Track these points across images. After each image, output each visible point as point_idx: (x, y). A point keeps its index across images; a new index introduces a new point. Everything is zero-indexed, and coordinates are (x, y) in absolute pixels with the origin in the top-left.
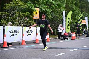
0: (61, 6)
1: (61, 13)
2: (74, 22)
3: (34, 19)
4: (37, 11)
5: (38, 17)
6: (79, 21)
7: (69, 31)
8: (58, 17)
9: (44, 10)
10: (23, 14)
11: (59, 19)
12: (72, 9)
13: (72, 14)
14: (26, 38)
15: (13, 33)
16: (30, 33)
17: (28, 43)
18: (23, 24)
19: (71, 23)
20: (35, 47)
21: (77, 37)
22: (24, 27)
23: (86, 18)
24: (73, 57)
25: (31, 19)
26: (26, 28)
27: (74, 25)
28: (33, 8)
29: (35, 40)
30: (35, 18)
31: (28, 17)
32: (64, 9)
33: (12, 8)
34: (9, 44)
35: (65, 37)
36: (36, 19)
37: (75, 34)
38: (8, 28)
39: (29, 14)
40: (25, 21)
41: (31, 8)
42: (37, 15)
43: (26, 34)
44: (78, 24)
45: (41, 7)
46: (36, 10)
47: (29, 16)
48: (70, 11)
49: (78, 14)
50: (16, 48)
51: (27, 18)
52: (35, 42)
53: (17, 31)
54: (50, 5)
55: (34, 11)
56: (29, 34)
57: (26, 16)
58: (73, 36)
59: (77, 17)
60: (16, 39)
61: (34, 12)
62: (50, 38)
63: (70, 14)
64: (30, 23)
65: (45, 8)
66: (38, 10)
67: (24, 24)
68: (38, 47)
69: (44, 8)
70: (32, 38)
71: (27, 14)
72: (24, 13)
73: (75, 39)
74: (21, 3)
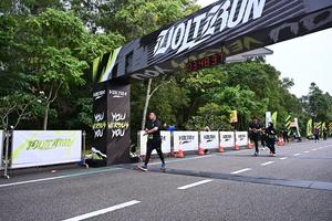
0: (262, 107)
2: (280, 125)
5: (236, 121)
6: (286, 123)
9: (242, 112)
12: (276, 110)
14: (225, 144)
15: (209, 139)
16: (228, 139)
17: (226, 149)
22: (221, 132)
23: (296, 119)
25: (228, 123)
26: (223, 133)
28: (229, 111)
29: (234, 146)
30: (232, 121)
31: (225, 120)
33: (206, 112)
34: (206, 151)
36: (233, 123)
38: (203, 134)
39: (226, 117)
41: (227, 110)
42: (234, 118)
43: (223, 140)
45: (239, 110)
46: (233, 113)
48: (274, 112)
50: (214, 155)
52: (234, 149)
53: (213, 137)
54: (249, 107)
55: (230, 113)
58: (280, 141)
60: (214, 144)
62: (252, 144)
63: (275, 115)
65: (242, 110)
66: (235, 112)
67: (220, 128)
72: (220, 117)
73: (283, 145)
74: (216, 106)
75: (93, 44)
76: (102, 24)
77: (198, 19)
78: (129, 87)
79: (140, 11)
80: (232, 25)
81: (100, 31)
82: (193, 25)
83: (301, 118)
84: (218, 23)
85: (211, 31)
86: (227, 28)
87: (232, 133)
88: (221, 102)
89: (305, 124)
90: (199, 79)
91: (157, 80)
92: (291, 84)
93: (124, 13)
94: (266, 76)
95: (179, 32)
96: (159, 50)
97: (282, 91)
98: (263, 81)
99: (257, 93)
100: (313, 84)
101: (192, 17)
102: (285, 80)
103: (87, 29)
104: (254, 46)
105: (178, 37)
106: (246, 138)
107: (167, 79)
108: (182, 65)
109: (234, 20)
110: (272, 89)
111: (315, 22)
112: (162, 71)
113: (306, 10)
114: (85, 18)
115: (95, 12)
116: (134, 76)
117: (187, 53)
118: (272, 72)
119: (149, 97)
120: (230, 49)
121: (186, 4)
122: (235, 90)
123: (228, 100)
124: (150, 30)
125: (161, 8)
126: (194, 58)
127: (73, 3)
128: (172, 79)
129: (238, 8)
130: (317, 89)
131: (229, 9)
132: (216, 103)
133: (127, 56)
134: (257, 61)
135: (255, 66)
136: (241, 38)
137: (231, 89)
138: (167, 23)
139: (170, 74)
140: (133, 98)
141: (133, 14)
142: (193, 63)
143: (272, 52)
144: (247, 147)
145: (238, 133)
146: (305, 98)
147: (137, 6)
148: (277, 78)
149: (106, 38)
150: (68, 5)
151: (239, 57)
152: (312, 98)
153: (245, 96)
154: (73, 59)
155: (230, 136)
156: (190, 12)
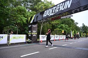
6: (76, 33)
7: (73, 36)
15: (57, 37)
17: (61, 40)
19: (74, 34)
23: (79, 32)
25: (61, 33)
26: (60, 36)
33: (56, 30)
35: (72, 38)
38: (55, 36)
42: (63, 32)
52: (63, 40)
53: (58, 36)
54: (67, 29)
60: (58, 38)
63: (73, 31)
65: (65, 30)
66: (63, 31)
70: (62, 38)
75: (29, 14)
76: (31, 9)
77: (54, 8)
78: (37, 24)
79: (40, 6)
80: (63, 9)
81: (30, 11)
82: (53, 9)
84: (59, 9)
85: (57, 11)
86: (61, 10)
87: (62, 36)
88: (60, 28)
89: (81, 34)
90: (54, 22)
91: (44, 23)
92: (77, 24)
93: (36, 7)
94: (71, 22)
95: (49, 11)
96: (45, 15)
97: (75, 25)
98: (70, 23)
99: (69, 26)
100: (83, 24)
101: (53, 7)
102: (76, 23)
103: (27, 10)
104: (68, 15)
105: (49, 12)
107: (46, 22)
108: (50, 19)
109: (63, 8)
110: (73, 25)
111: (84, 9)
112: (45, 21)
113: (81, 6)
114: (27, 8)
115: (29, 6)
116: (38, 22)
117: (51, 16)
118: (72, 21)
119: (42, 27)
120: (62, 15)
121: (51, 4)
122: (63, 25)
123: (62, 27)
124: (42, 11)
125: (45, 5)
126: (53, 17)
127: (24, 4)
128: (48, 22)
129: (64, 5)
130: (84, 25)
131: (62, 5)
132: (58, 28)
133: (37, 17)
134: (69, 18)
135: (68, 19)
136: (65, 12)
137: (62, 25)
138: (47, 9)
139: (47, 21)
140: (38, 27)
141: (38, 7)
142: (53, 18)
143: (73, 16)
146: (81, 27)
147: (39, 5)
148: (74, 22)
149: (32, 12)
150: (23, 5)
151: (64, 17)
152: (83, 27)
153: (66, 26)
154: (24, 18)
156: (52, 6)
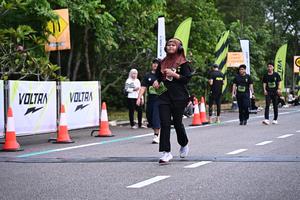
1: (152, 26)
2: (200, 60)
3: (52, 52)
4: (60, 20)
5: (66, 45)
6: (217, 55)
8: (140, 44)
9: (87, 16)
10: (6, 31)
11: (144, 51)
12: (191, 12)
13: (193, 31)
14: (22, 123)
16: (37, 106)
18: (7, 70)
20: (54, 158)
21: (210, 115)
22: (11, 82)
24: (194, 192)
27: (199, 70)
28: (45, 11)
29: (55, 130)
30: (52, 47)
31: (28, 42)
32: (160, 13)
36: (56, 51)
37: (203, 105)
39: (32, 31)
40: (17, 61)
41: (37, 8)
42: (60, 36)
44: (215, 67)
45: (76, 7)
46: (57, 18)
47: (31, 41)
48: (183, 19)
49: (213, 29)
51: (21, 48)
55: (49, 19)
56: (33, 110)
57: (18, 40)
58: (197, 111)
59: (211, 42)
61: (50, 26)
62: (113, 123)
64: (34, 65)
65: (89, 8)
66: (64, 15)
67: (12, 70)
68: (66, 157)
69: (85, 8)
71: (25, 31)
72: (11, 31)
73: (204, 124)
83: (259, 40)
106: (95, 102)
144: (96, 132)
145: (69, 87)
155: (42, 97)
